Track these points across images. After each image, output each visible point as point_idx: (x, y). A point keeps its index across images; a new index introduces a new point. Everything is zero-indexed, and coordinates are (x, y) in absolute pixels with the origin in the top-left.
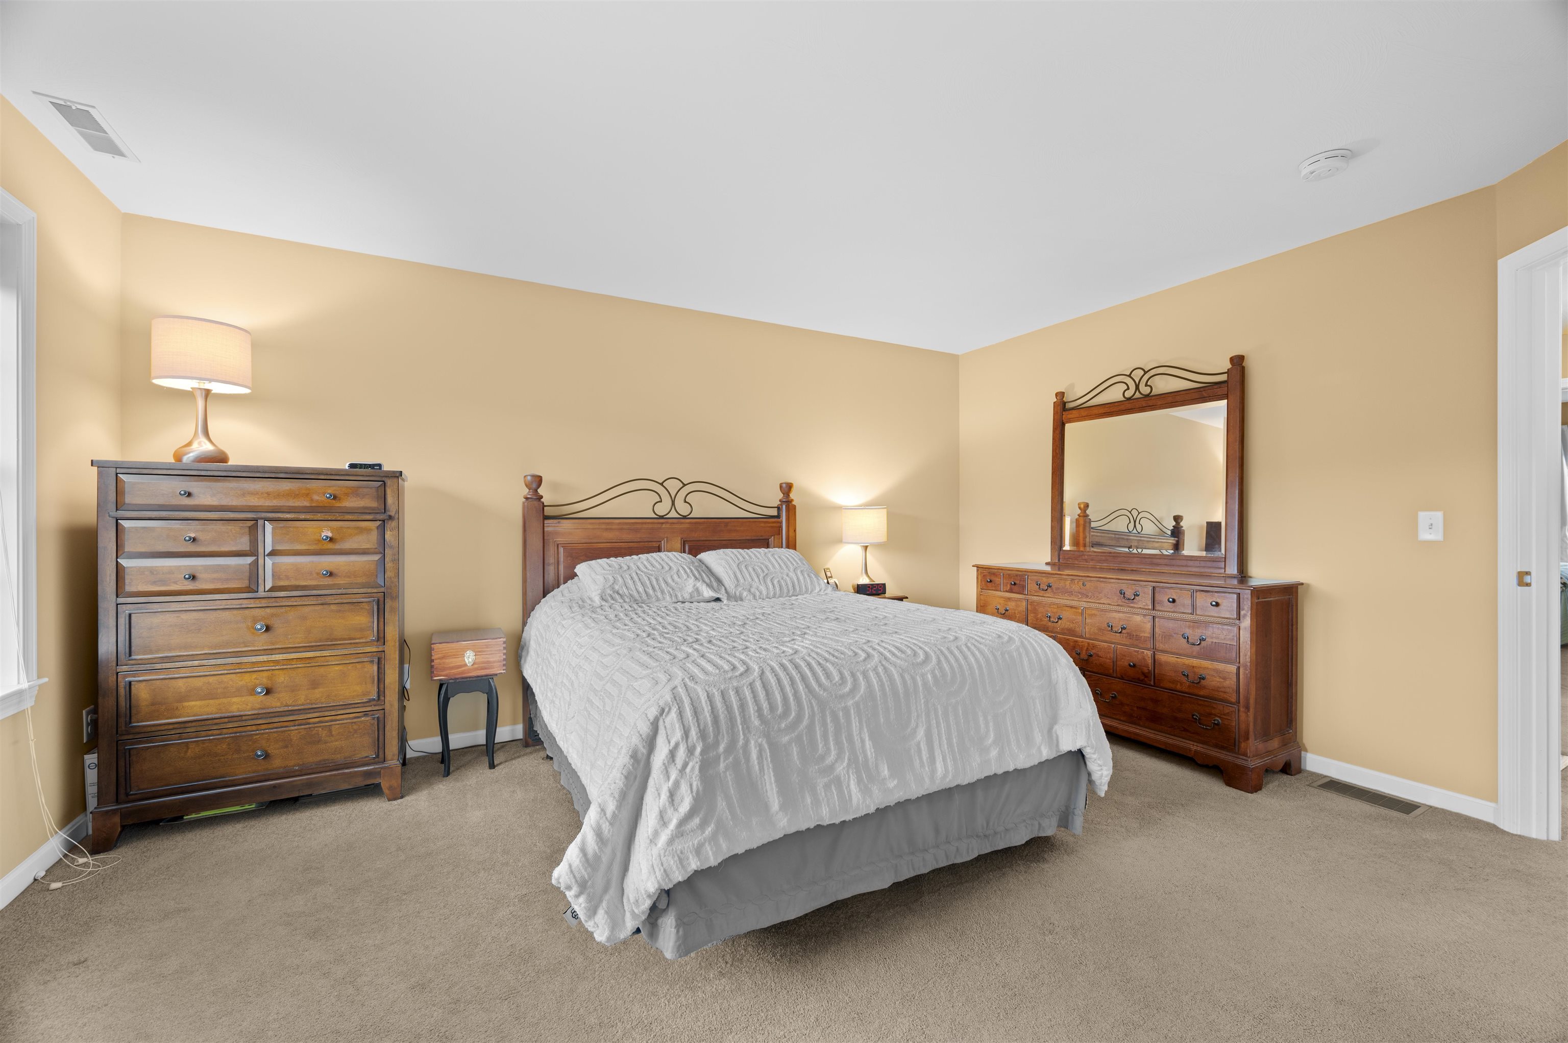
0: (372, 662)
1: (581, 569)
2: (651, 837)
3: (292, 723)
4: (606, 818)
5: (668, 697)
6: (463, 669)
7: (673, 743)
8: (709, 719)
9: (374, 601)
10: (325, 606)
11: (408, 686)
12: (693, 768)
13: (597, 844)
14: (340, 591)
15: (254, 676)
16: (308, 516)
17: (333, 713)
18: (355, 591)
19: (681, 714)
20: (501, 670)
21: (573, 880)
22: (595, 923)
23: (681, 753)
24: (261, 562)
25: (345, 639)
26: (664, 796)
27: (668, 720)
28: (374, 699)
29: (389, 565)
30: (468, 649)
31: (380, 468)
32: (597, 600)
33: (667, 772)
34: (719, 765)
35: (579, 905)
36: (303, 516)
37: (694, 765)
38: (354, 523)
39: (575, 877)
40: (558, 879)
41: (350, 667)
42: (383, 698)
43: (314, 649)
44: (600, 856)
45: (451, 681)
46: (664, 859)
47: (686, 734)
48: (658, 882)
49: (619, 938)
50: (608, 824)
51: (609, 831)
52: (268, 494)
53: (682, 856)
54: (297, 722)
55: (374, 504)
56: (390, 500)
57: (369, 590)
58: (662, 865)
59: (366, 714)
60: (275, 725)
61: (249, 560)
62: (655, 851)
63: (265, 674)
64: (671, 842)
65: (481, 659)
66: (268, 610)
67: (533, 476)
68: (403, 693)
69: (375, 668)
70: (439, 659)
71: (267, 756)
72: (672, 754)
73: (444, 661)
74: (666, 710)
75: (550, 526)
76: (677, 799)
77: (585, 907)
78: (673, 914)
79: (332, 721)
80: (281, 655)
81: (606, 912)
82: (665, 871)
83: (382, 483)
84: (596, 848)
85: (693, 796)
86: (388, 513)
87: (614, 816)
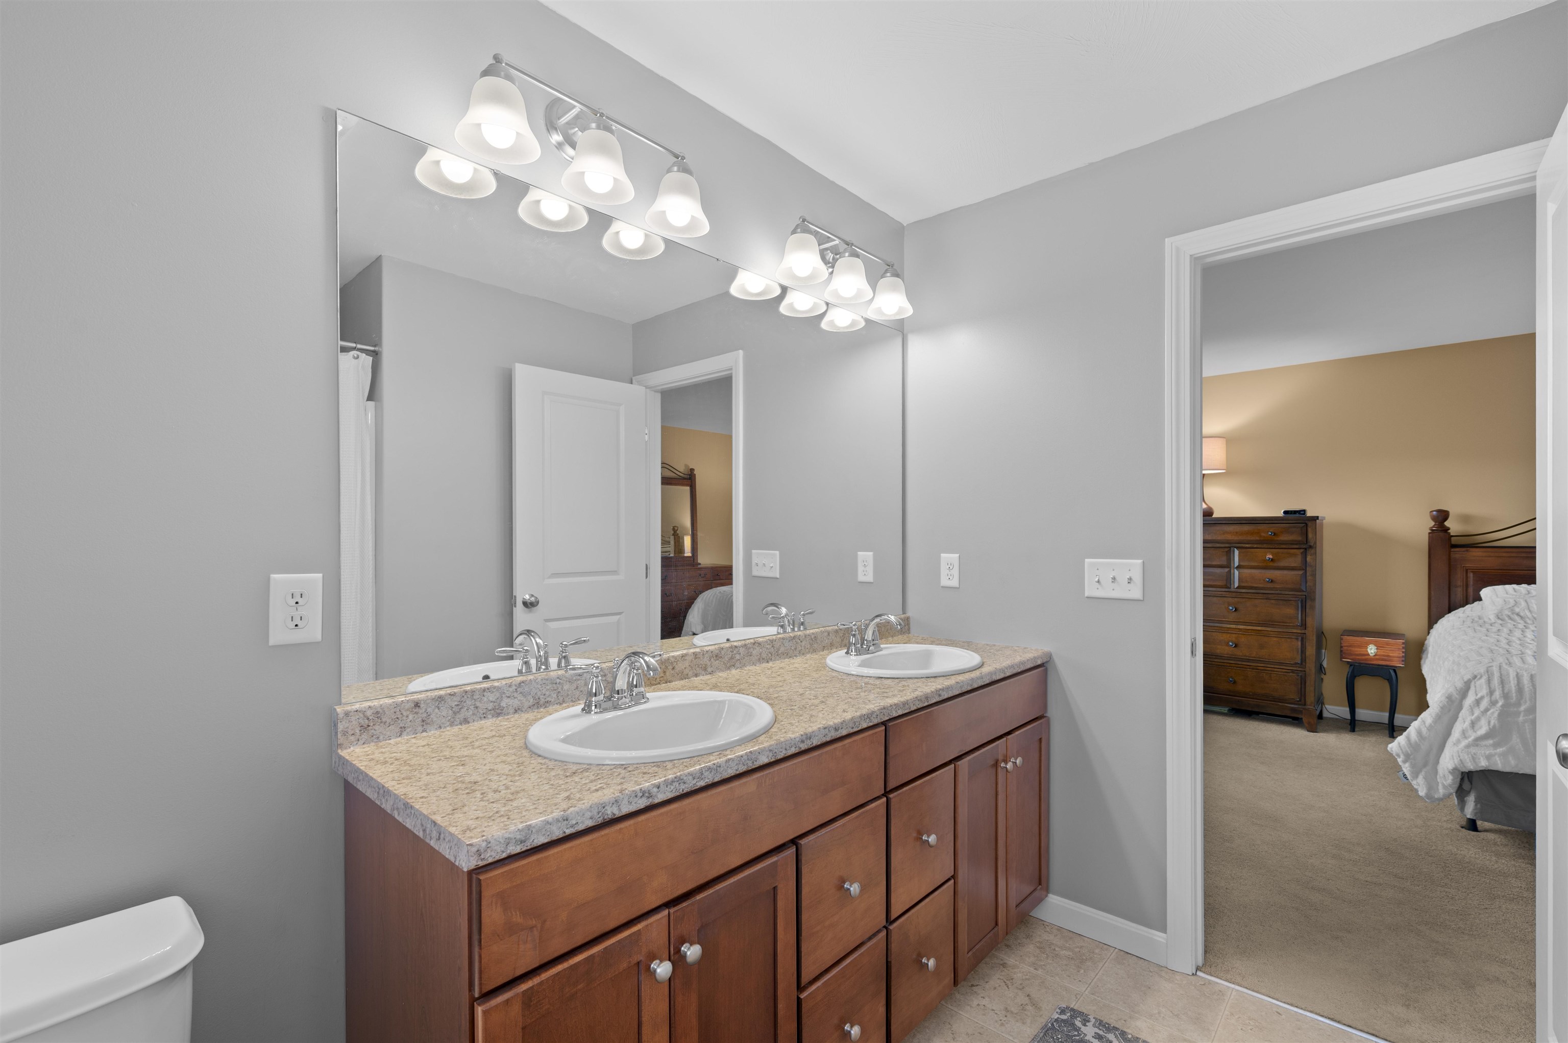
0: (1297, 639)
1: (1485, 592)
2: (1455, 742)
3: (1248, 667)
4: (1425, 726)
5: (1482, 670)
6: (1367, 657)
7: (1479, 696)
8: (1513, 689)
9: (1299, 600)
10: (1268, 600)
11: (1325, 664)
12: (1493, 713)
13: (1418, 737)
14: (1277, 592)
15: (1228, 635)
16: (1258, 546)
17: (1272, 666)
18: (1287, 593)
19: (1489, 681)
20: (1400, 664)
21: (1401, 751)
22: (1417, 783)
23: (1485, 704)
24: (1232, 571)
25: (1279, 622)
26: (1467, 723)
27: (1478, 683)
28: (1298, 663)
29: (1309, 578)
30: (1371, 643)
31: (1304, 514)
32: (1493, 618)
33: (1472, 711)
34: (1519, 717)
35: (1406, 769)
36: (1255, 546)
37: (1494, 712)
38: (1286, 550)
39: (1401, 750)
40: (1391, 748)
41: (1283, 640)
42: (1304, 664)
43: (1261, 625)
44: (1419, 744)
45: (1356, 664)
46: (1461, 754)
47: (1491, 693)
48: (1455, 764)
49: (1434, 797)
50: (1426, 729)
51: (1427, 733)
52: (1237, 533)
53: (1475, 756)
54: (1251, 667)
55: (1300, 538)
56: (1310, 535)
57: (1296, 593)
58: (1459, 757)
59: (1293, 671)
60: (1239, 666)
61: (1227, 570)
62: (1456, 749)
63: (1234, 635)
64: (1468, 746)
65: (1381, 652)
66: (1236, 599)
67: (1439, 511)
68: (1321, 669)
69: (1299, 643)
70: (1347, 646)
71: (1235, 682)
72: (1478, 702)
73: (1350, 648)
74: (1478, 677)
75: (1457, 554)
76: (1477, 727)
77: (1409, 770)
78: (1473, 794)
79: (1271, 671)
80: (1242, 626)
81: (1424, 778)
82: (1461, 760)
83: (1304, 524)
84: (1417, 739)
85: (1490, 728)
86: (1309, 544)
87: (1430, 725)
